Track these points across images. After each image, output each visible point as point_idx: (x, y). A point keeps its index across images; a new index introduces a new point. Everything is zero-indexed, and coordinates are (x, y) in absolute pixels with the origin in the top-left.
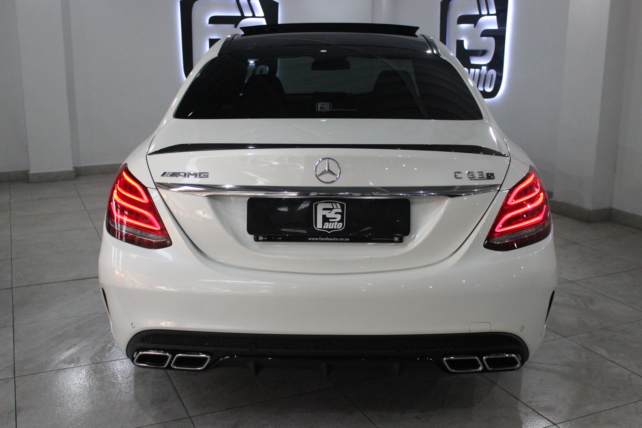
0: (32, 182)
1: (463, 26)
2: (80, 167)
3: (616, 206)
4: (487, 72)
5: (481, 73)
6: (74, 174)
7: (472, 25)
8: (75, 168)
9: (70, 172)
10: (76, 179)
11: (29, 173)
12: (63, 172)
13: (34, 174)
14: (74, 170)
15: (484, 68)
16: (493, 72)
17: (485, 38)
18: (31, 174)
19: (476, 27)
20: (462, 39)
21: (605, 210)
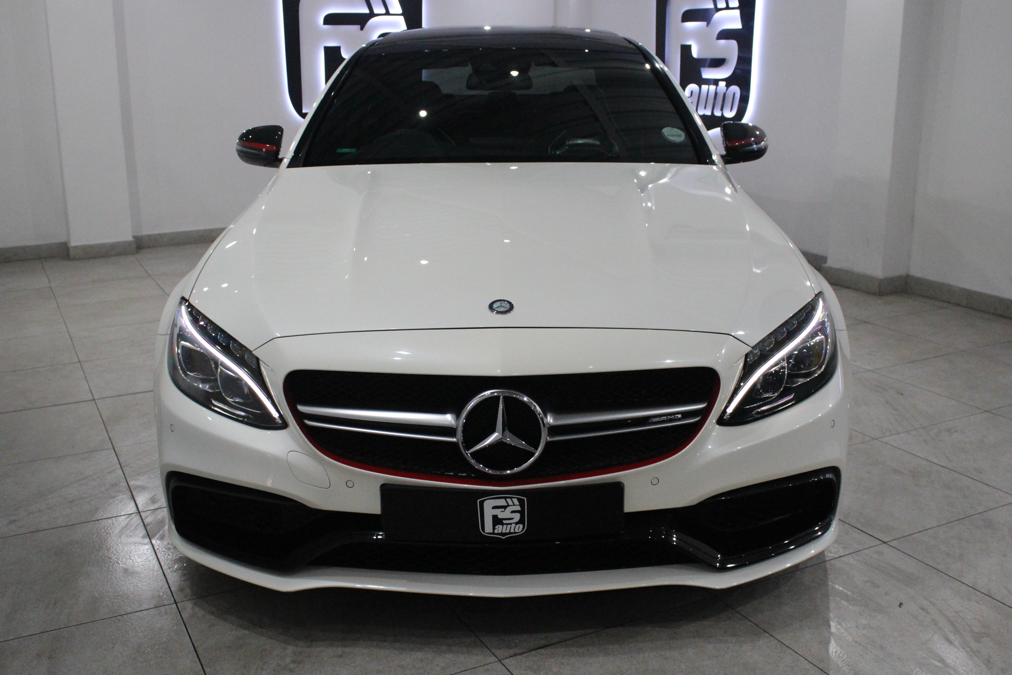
0: (74, 259)
1: (691, 25)
2: (142, 236)
3: (916, 271)
4: (727, 90)
5: (718, 91)
6: (134, 246)
7: (704, 24)
8: (135, 237)
9: (129, 244)
10: (137, 253)
11: (69, 246)
12: (119, 243)
13: (76, 247)
14: (134, 240)
15: (722, 84)
16: (735, 89)
17: (722, 42)
18: (72, 247)
19: (709, 26)
20: (688, 43)
21: (900, 277)
